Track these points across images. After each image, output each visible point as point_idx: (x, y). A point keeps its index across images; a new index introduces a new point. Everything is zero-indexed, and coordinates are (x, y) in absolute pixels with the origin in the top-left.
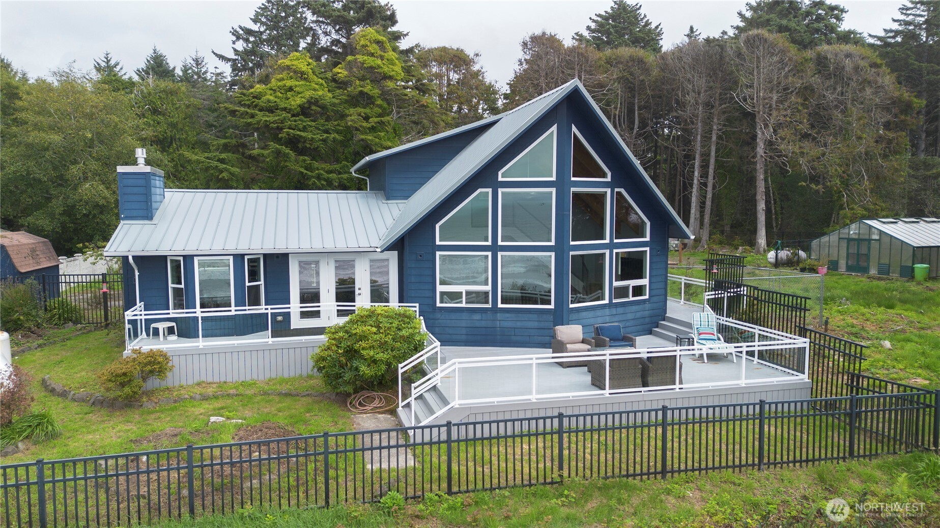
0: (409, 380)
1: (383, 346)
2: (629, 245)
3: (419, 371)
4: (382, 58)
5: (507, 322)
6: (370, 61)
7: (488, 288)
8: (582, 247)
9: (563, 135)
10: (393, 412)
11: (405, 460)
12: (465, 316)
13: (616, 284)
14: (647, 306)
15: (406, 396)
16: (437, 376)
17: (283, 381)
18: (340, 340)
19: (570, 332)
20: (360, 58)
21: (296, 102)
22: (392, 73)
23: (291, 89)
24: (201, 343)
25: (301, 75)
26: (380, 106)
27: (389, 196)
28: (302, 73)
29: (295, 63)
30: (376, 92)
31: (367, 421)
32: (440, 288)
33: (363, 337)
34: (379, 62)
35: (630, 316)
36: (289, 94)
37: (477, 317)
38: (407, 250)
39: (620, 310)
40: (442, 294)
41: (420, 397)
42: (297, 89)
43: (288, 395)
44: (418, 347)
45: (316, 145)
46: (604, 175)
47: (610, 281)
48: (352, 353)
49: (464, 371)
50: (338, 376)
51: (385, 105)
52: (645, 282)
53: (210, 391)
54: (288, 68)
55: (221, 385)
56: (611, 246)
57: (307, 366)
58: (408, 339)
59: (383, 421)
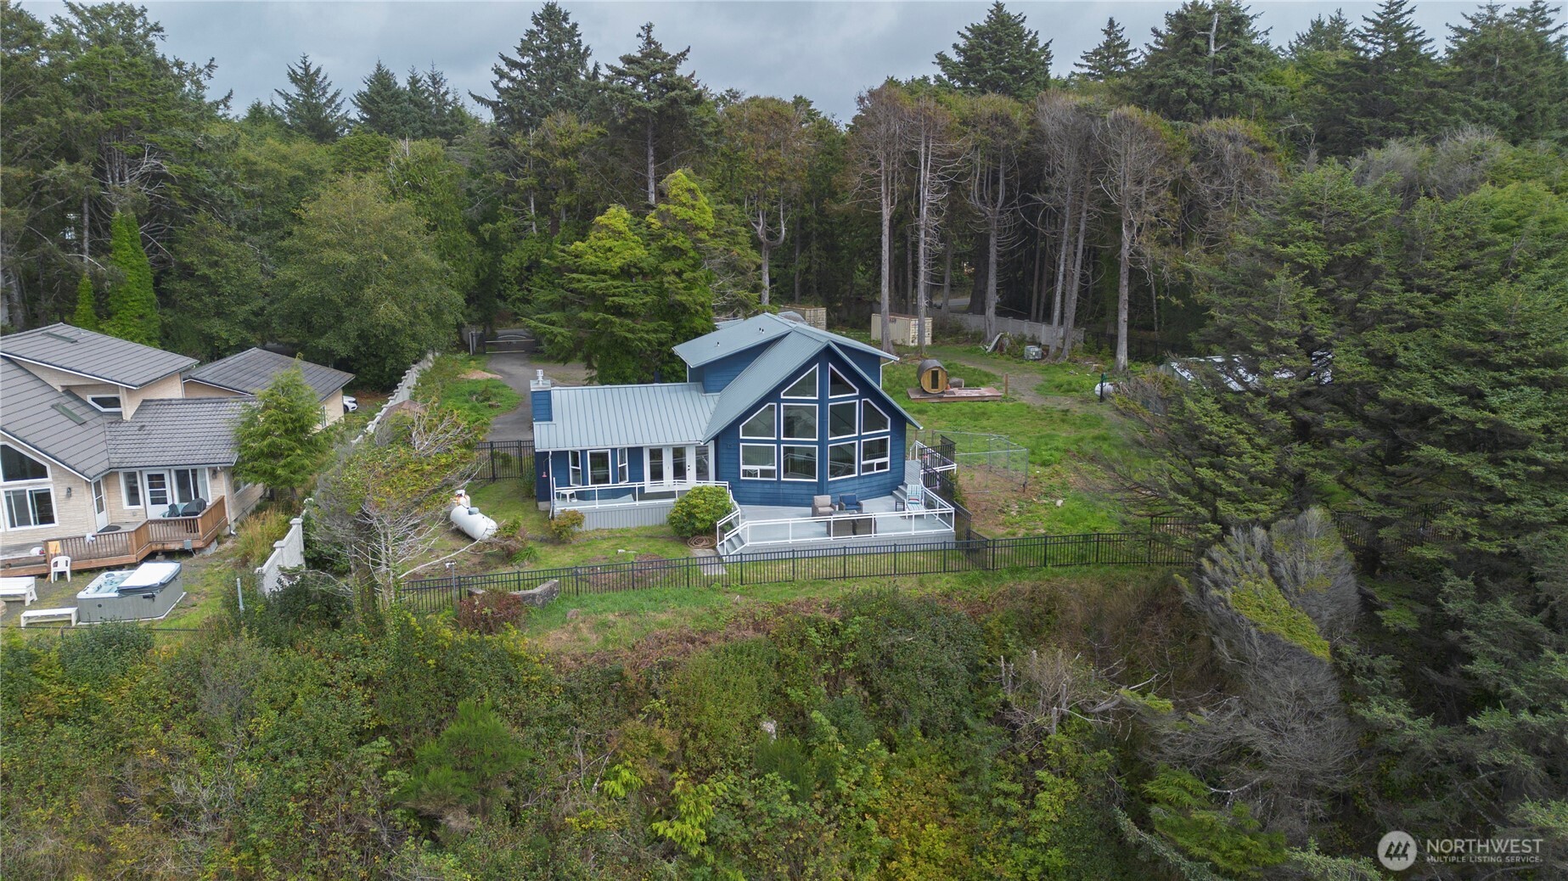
0: (723, 530)
1: (708, 511)
2: (874, 435)
3: (730, 525)
4: (693, 207)
5: (788, 490)
6: (683, 213)
7: (775, 468)
8: (841, 439)
9: (823, 369)
10: (714, 548)
11: (720, 571)
12: (760, 485)
13: (863, 463)
14: (889, 476)
15: (721, 539)
16: (739, 529)
17: (645, 528)
18: (683, 507)
19: (823, 500)
20: (673, 209)
21: (616, 263)
22: (704, 224)
23: (610, 250)
24: (597, 505)
25: (618, 234)
26: (692, 258)
27: (706, 390)
28: (620, 233)
29: (612, 221)
30: (688, 245)
31: (700, 552)
32: (743, 467)
33: (696, 507)
34: (691, 213)
35: (875, 484)
36: (609, 254)
37: (768, 486)
38: (720, 441)
39: (867, 480)
40: (744, 471)
41: (729, 540)
42: (615, 250)
43: (651, 537)
44: (728, 512)
45: (637, 309)
46: (854, 391)
47: (860, 461)
48: (690, 515)
49: (753, 528)
50: (682, 528)
51: (697, 256)
52: (887, 459)
53: (605, 534)
54: (606, 226)
55: (610, 531)
56: (860, 438)
57: (664, 518)
58: (722, 507)
59: (710, 552)
